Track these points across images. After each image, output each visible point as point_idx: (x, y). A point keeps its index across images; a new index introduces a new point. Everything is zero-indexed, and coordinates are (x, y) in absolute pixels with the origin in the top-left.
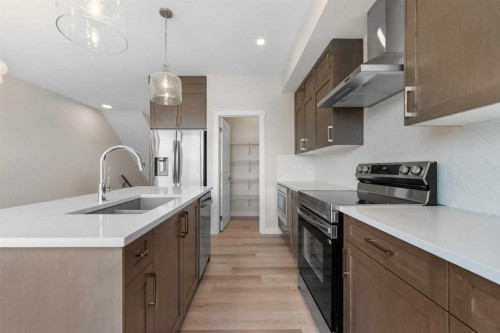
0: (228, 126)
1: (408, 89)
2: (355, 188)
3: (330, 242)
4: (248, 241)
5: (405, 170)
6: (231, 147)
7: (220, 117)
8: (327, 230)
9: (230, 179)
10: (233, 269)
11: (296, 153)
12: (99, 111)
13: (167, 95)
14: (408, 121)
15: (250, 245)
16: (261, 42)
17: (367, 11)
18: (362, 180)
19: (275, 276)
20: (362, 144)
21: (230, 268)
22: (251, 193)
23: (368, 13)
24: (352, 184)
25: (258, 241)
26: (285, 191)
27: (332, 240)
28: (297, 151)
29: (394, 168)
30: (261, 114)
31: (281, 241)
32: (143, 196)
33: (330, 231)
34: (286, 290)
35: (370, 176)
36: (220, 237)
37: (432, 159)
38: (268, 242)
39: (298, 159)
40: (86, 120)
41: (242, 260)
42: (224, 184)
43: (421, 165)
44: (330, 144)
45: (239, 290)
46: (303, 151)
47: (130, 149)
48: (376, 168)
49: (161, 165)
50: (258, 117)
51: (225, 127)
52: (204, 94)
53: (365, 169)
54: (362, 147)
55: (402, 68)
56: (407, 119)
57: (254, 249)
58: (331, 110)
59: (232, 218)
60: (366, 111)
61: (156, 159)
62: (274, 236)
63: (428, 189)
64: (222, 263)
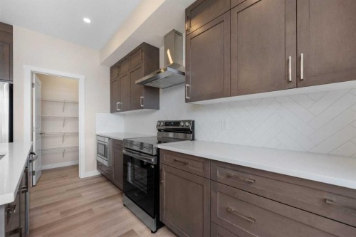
0: (40, 82)
1: (187, 85)
2: (156, 135)
3: (153, 167)
5: (182, 124)
6: (42, 103)
7: (32, 73)
8: (151, 160)
9: (41, 133)
11: (111, 112)
14: (187, 101)
15: (73, 189)
16: (87, 20)
17: (164, 35)
18: (159, 130)
19: (103, 205)
20: (158, 109)
21: (59, 214)
23: (165, 37)
24: (154, 133)
25: (81, 184)
26: (107, 140)
27: (154, 165)
28: (113, 110)
29: (177, 123)
30: (82, 78)
31: (102, 179)
33: (153, 160)
34: (114, 211)
35: (164, 127)
37: (192, 119)
38: (90, 183)
39: (113, 116)
41: (69, 203)
42: (37, 139)
43: (189, 121)
44: (142, 108)
45: (76, 226)
46: (118, 111)
48: (167, 123)
52: (9, 44)
53: (162, 124)
54: (158, 111)
55: (184, 74)
56: (186, 99)
57: (79, 191)
58: (143, 86)
59: (44, 172)
60: (161, 90)
62: (93, 178)
63: (191, 133)
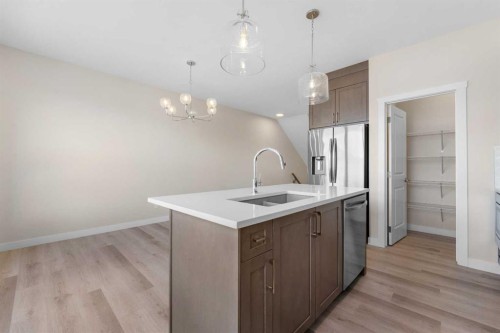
0: (403, 113)
4: (431, 268)
7: (387, 105)
9: (408, 181)
10: (395, 296)
12: (275, 121)
13: (314, 95)
22: (444, 202)
32: (290, 192)
36: (388, 252)
40: (266, 128)
47: (275, 151)
49: (318, 164)
50: (452, 92)
51: (395, 114)
52: (366, 82)
61: (314, 158)
64: (381, 283)
